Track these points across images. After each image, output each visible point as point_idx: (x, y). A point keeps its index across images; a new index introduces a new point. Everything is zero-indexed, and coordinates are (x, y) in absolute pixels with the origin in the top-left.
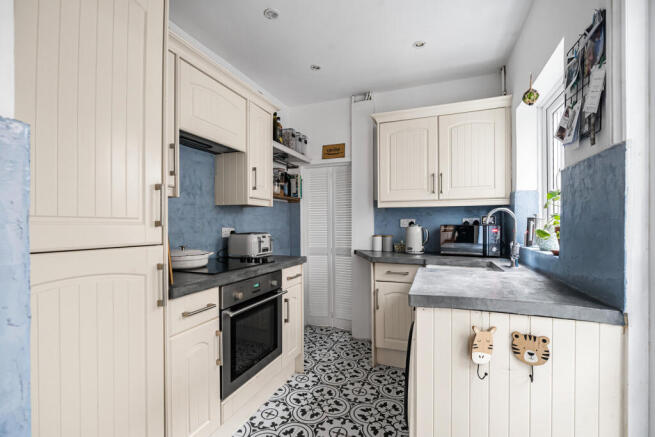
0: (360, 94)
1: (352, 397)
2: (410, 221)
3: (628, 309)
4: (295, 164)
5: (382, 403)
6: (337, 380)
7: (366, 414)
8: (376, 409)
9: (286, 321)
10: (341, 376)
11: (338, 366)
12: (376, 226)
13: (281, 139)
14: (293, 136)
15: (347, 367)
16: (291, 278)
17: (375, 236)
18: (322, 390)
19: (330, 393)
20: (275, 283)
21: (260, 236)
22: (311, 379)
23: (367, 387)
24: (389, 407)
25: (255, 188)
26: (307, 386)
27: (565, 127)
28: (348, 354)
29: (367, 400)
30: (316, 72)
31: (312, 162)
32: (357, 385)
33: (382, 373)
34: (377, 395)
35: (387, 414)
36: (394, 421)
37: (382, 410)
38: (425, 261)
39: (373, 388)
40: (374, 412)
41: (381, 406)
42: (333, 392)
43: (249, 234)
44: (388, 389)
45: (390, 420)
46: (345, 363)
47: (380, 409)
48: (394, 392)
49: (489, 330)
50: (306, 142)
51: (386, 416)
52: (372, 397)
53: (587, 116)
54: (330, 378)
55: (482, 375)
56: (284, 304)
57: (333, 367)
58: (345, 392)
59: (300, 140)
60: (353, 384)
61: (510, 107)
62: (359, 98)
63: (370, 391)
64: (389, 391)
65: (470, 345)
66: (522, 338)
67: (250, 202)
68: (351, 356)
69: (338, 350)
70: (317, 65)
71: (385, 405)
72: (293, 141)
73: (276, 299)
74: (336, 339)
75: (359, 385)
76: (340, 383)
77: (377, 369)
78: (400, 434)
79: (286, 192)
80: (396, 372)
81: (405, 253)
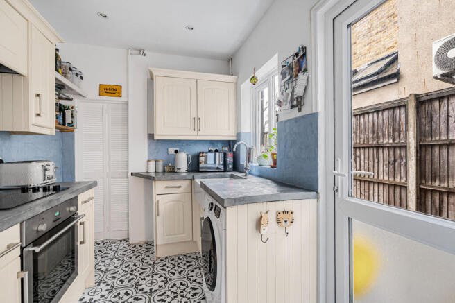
0: (136, 49)
1: (147, 289)
2: (175, 149)
3: (319, 191)
4: (70, 96)
5: (172, 284)
6: (129, 281)
7: (163, 297)
8: (169, 290)
9: (81, 243)
10: (131, 277)
11: (126, 269)
12: (150, 154)
13: (60, 71)
14: (70, 69)
15: (134, 268)
16: (85, 202)
17: (149, 161)
18: (119, 294)
19: (127, 294)
20: (72, 209)
21: (44, 164)
22: (104, 289)
23: (156, 277)
24: (178, 285)
25: (38, 115)
26: (102, 296)
27: (282, 100)
28: (131, 258)
29: (160, 287)
30: (102, 18)
31: (88, 97)
32: (148, 279)
33: (163, 263)
34: (167, 280)
35: (178, 291)
36: (185, 293)
37: (174, 289)
38: (193, 177)
39: (161, 276)
40: (169, 293)
41: (172, 287)
42: (129, 291)
43: (30, 162)
44: (172, 273)
45: (182, 294)
46: (131, 265)
47: (172, 289)
48: (177, 273)
49: (267, 213)
50: (82, 78)
51: (178, 292)
52: (163, 283)
53: (295, 97)
54: (122, 282)
55: (264, 240)
56: (80, 228)
57: (120, 272)
58: (140, 287)
59: (77, 75)
60: (144, 279)
61: (236, 83)
62: (133, 52)
63: (160, 280)
64: (174, 274)
65: (259, 224)
66: (282, 213)
67: (32, 129)
68: (134, 258)
69: (121, 257)
70: (105, 14)
71: (175, 285)
72: (70, 74)
73: (74, 225)
74: (115, 249)
75: (150, 278)
76: (133, 282)
77: (159, 261)
78: (192, 301)
79: (61, 121)
80: (173, 259)
81: (174, 172)
